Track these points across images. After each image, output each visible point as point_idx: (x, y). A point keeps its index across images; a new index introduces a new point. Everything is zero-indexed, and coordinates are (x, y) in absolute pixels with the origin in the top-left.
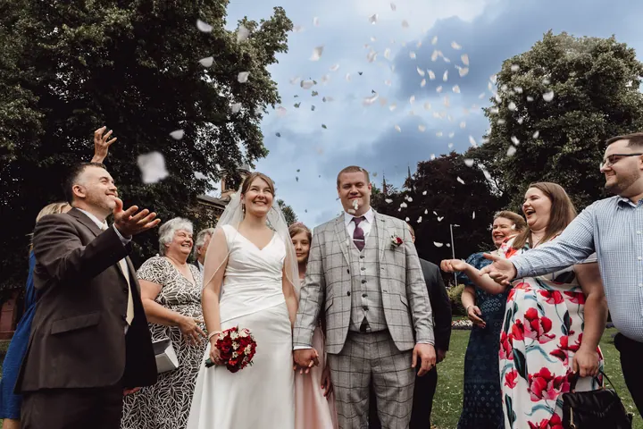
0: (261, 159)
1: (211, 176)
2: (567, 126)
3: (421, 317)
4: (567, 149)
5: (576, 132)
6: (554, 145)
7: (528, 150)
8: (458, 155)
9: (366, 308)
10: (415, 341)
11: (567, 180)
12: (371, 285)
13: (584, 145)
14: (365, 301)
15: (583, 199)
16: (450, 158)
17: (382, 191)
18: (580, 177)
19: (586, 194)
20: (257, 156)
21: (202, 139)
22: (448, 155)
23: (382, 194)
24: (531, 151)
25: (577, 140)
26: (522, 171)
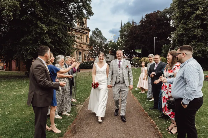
0: (92, 16)
1: (74, 21)
2: (200, 4)
3: (131, 80)
4: (198, 12)
5: (203, 6)
6: (194, 11)
7: (184, 12)
8: (160, 12)
9: (120, 79)
10: (130, 85)
11: (196, 24)
12: (121, 75)
13: (205, 11)
14: (120, 78)
15: (200, 31)
16: (157, 13)
17: (132, 24)
18: (201, 23)
19: (202, 29)
20: (90, 15)
21: (71, 8)
22: (156, 12)
23: (132, 26)
24: (185, 13)
25: (203, 9)
26: (181, 20)
